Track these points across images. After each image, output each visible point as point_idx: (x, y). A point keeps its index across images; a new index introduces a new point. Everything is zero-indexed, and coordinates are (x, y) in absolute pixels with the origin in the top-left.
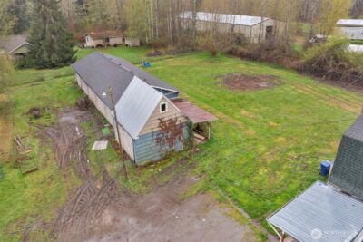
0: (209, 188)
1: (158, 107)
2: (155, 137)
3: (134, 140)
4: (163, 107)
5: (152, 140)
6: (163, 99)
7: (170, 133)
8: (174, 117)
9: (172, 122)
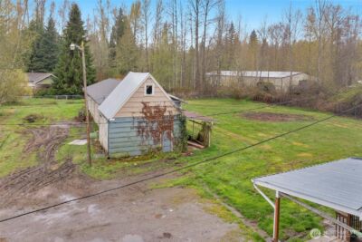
0: (191, 184)
1: (141, 87)
2: (136, 124)
3: (109, 122)
4: (149, 90)
5: (132, 128)
6: (149, 79)
7: (156, 124)
8: (162, 104)
9: (159, 111)
